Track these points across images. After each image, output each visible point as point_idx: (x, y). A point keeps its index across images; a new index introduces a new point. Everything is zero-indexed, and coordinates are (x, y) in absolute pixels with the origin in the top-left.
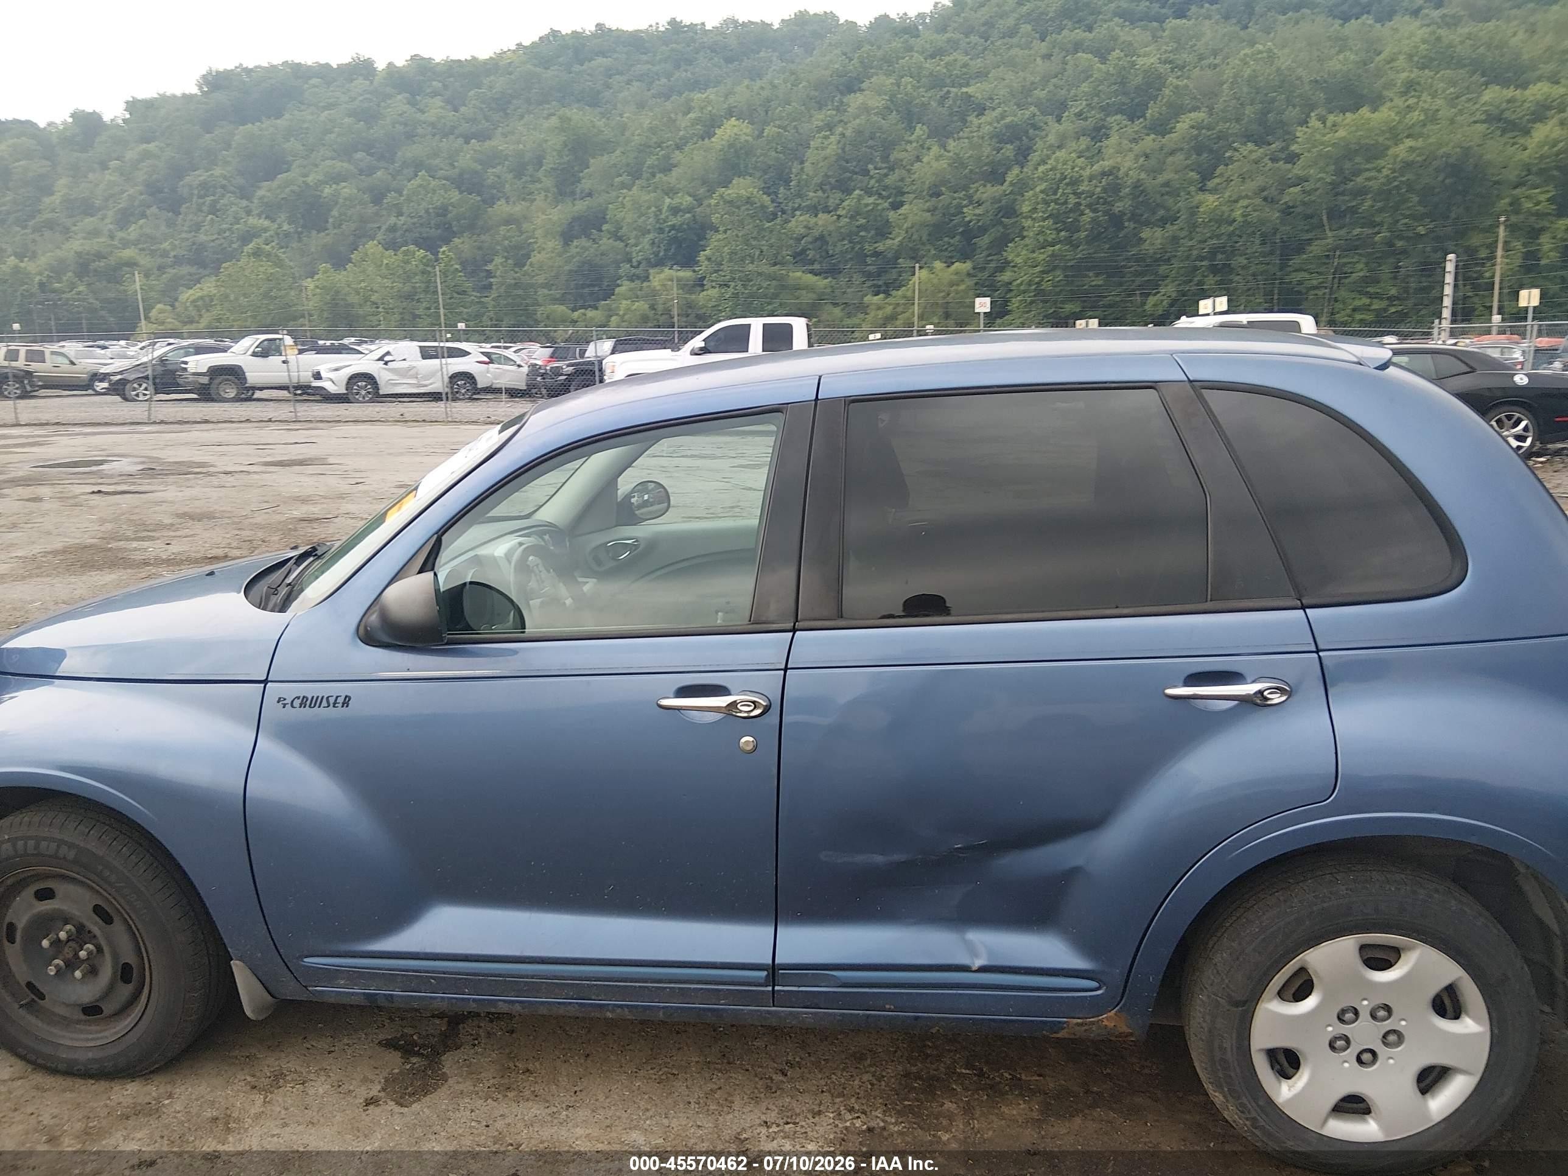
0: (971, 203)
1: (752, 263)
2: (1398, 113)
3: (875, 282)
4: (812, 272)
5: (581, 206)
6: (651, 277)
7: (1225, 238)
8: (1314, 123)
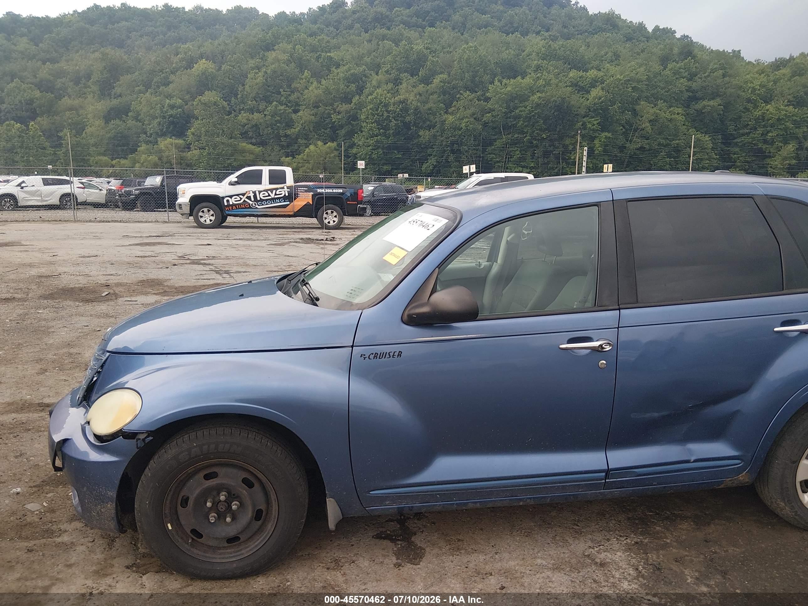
0: (335, 112)
1: (218, 137)
2: (533, 80)
3: (286, 150)
4: (251, 143)
5: (115, 102)
6: (159, 143)
7: (457, 137)
8: (497, 83)
